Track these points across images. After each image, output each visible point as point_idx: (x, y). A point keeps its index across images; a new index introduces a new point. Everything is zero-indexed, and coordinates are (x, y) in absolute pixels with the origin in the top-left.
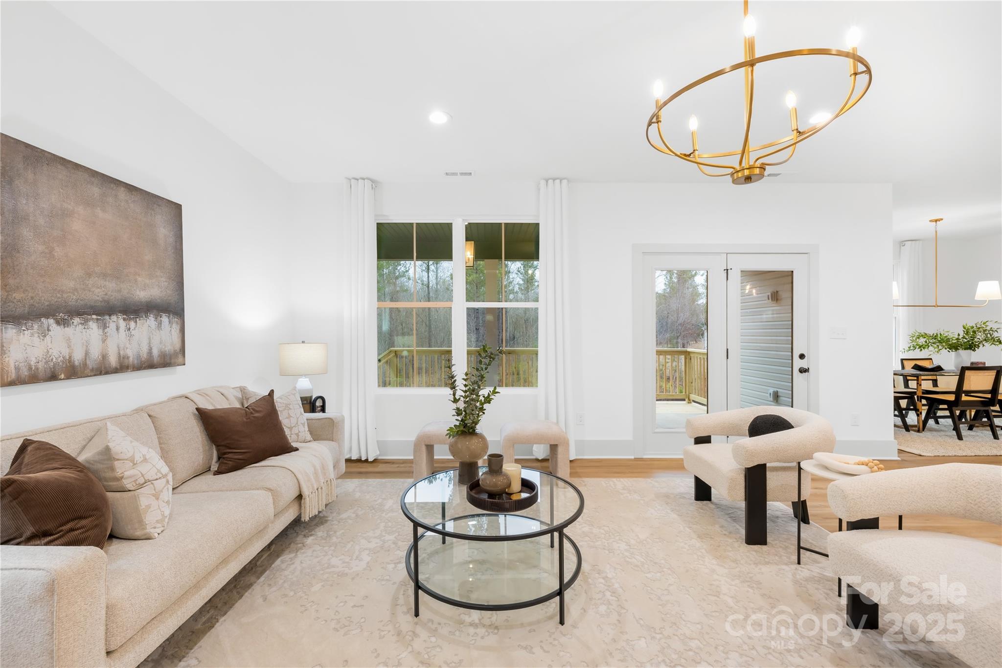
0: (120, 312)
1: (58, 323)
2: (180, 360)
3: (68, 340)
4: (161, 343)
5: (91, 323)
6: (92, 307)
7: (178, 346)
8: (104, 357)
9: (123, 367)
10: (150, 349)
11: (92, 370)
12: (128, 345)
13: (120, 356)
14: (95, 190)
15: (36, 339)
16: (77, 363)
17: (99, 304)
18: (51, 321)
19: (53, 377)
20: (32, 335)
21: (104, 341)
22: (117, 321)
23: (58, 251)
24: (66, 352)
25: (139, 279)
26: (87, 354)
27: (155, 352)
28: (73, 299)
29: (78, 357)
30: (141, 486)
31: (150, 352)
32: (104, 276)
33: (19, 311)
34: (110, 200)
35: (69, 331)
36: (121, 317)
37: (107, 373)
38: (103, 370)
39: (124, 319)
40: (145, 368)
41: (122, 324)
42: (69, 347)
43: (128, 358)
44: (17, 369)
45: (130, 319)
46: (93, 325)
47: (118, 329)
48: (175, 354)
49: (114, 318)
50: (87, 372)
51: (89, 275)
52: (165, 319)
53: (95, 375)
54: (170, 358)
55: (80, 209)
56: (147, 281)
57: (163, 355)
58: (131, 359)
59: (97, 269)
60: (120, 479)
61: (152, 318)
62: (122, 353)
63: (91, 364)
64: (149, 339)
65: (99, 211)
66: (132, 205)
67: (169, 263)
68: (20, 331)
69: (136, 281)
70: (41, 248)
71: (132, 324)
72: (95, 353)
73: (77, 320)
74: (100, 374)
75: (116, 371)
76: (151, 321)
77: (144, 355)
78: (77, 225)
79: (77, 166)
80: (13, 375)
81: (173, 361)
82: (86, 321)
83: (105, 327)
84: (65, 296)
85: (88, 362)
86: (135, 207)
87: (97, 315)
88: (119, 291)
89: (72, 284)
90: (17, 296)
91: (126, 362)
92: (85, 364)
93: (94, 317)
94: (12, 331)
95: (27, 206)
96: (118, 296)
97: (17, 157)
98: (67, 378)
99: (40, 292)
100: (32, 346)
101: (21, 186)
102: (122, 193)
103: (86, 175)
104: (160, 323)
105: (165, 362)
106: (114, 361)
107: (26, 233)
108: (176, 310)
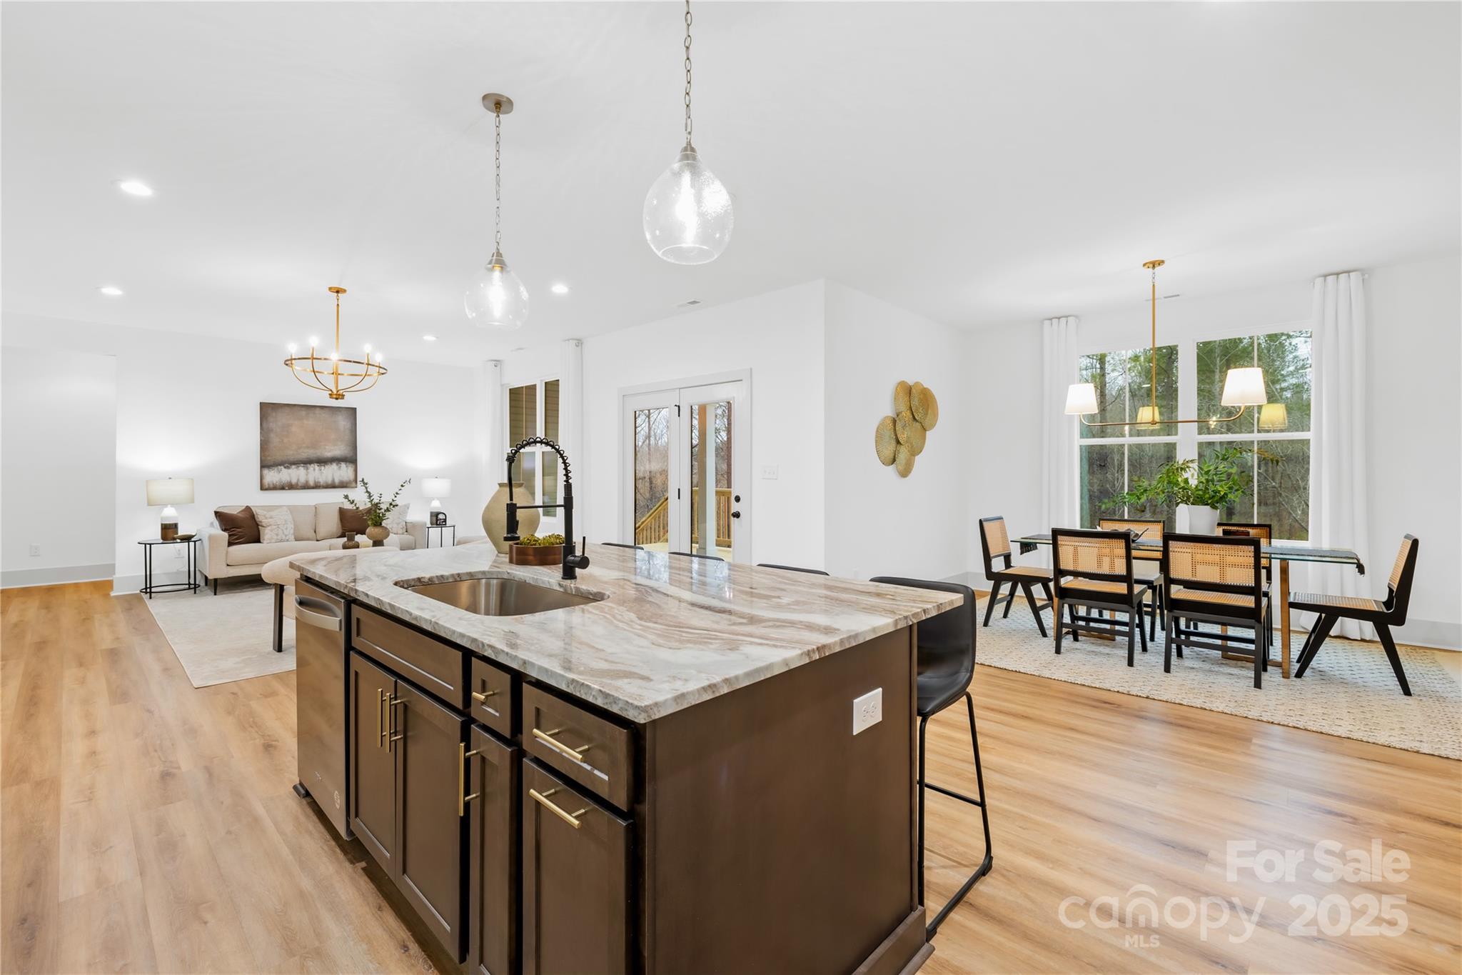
0: (315, 462)
1: (285, 468)
2: (354, 485)
3: (289, 474)
4: (341, 476)
5: (300, 468)
6: (300, 461)
7: (351, 477)
8: (307, 482)
9: (317, 487)
11: (301, 487)
12: (319, 477)
13: (314, 482)
14: (303, 413)
15: (275, 474)
16: (294, 483)
17: (304, 459)
18: (282, 467)
19: (283, 488)
20: (274, 472)
21: (307, 475)
22: (316, 466)
23: (285, 440)
24: (288, 479)
25: (327, 447)
26: (298, 480)
27: (337, 481)
28: (292, 459)
29: (294, 481)
30: (269, 526)
31: (333, 480)
32: (308, 447)
33: (269, 464)
34: (310, 416)
35: (290, 471)
36: (316, 464)
37: (308, 488)
38: (306, 487)
39: (318, 465)
40: (331, 488)
41: (317, 468)
42: (290, 477)
43: (319, 482)
44: (268, 484)
45: (321, 465)
47: (314, 470)
48: (351, 481)
49: (312, 465)
50: (299, 487)
51: (299, 447)
52: (343, 465)
53: (303, 489)
54: (347, 483)
55: (295, 422)
56: (333, 447)
57: (342, 482)
58: (322, 483)
59: (304, 445)
60: (261, 522)
62: (316, 480)
63: (300, 484)
64: (333, 474)
65: (305, 422)
66: (324, 415)
67: (347, 436)
68: (269, 471)
69: (325, 449)
70: (277, 440)
71: (323, 468)
72: (302, 480)
73: (293, 467)
74: (305, 489)
75: (313, 488)
76: (334, 466)
77: (330, 481)
78: (294, 429)
79: (295, 405)
80: (267, 486)
81: (349, 485)
82: (298, 467)
83: (307, 469)
84: (288, 457)
88: (315, 453)
89: (291, 452)
90: (269, 458)
91: (318, 484)
92: (298, 484)
93: (302, 465)
94: (266, 471)
95: (272, 425)
96: (315, 456)
97: (267, 410)
98: (289, 489)
99: (277, 455)
100: (272, 476)
101: (270, 419)
102: (318, 411)
103: (299, 408)
104: (340, 467)
105: (343, 485)
106: (312, 483)
107: (272, 435)
108: (352, 460)
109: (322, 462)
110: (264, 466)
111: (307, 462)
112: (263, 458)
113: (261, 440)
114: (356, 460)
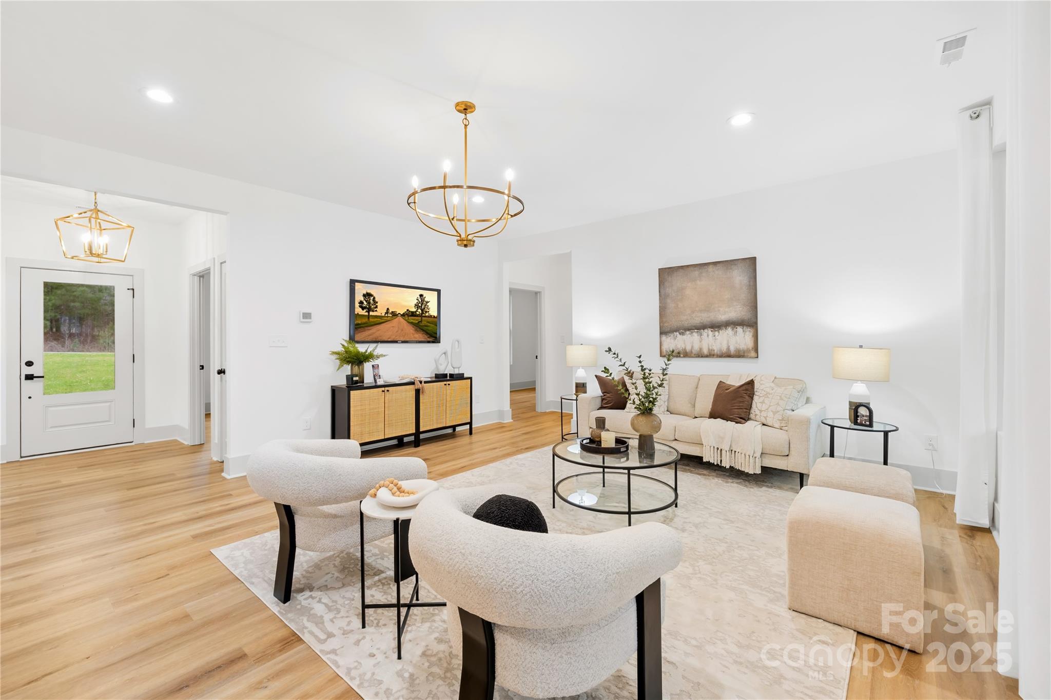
0: (709, 327)
1: (680, 334)
2: (752, 354)
3: (684, 341)
4: (736, 343)
5: (694, 333)
6: (694, 326)
7: (751, 345)
8: (701, 349)
9: (711, 355)
10: (729, 347)
11: (695, 355)
12: (714, 344)
13: (709, 350)
14: (696, 273)
15: (672, 341)
16: (688, 351)
17: (698, 324)
18: (678, 333)
19: (678, 356)
20: (671, 339)
21: (700, 342)
22: (709, 332)
23: (680, 305)
24: (683, 346)
25: (721, 309)
26: (692, 347)
27: (732, 349)
28: (686, 324)
29: (688, 348)
31: (728, 348)
32: (701, 311)
33: (666, 330)
34: (704, 274)
35: (685, 337)
36: (710, 330)
37: (702, 357)
38: (700, 355)
39: (712, 331)
40: (725, 357)
41: (710, 333)
42: (685, 344)
43: (714, 351)
44: (666, 351)
45: (715, 331)
46: (695, 334)
47: (708, 336)
48: (748, 351)
49: (706, 330)
50: (693, 355)
51: (693, 312)
52: (740, 329)
53: (696, 357)
54: (744, 353)
55: (689, 284)
56: (727, 310)
57: (738, 351)
58: (716, 351)
59: (698, 309)
61: (729, 329)
62: (710, 348)
64: (728, 341)
65: (698, 282)
66: (717, 272)
67: (744, 295)
68: (667, 337)
69: (719, 310)
70: (673, 305)
71: (717, 333)
72: (696, 348)
73: (688, 332)
74: (699, 357)
75: (707, 356)
76: (730, 330)
77: (724, 349)
78: (688, 292)
79: (688, 266)
81: (746, 354)
82: (692, 333)
83: (701, 335)
84: (683, 322)
85: (693, 351)
86: (718, 272)
87: (697, 329)
88: (709, 317)
89: (685, 317)
90: (666, 325)
91: (713, 353)
92: (692, 352)
93: (696, 330)
94: (664, 337)
95: (669, 291)
96: (709, 320)
97: (665, 274)
98: (684, 357)
99: (673, 322)
100: (671, 343)
101: (667, 284)
102: (711, 268)
103: (692, 268)
104: (736, 332)
105: (740, 355)
106: (705, 351)
107: (669, 301)
108: (751, 323)
109: (716, 326)
110: (663, 333)
111: (701, 327)
112: (662, 324)
113: (660, 307)
114: (756, 323)
